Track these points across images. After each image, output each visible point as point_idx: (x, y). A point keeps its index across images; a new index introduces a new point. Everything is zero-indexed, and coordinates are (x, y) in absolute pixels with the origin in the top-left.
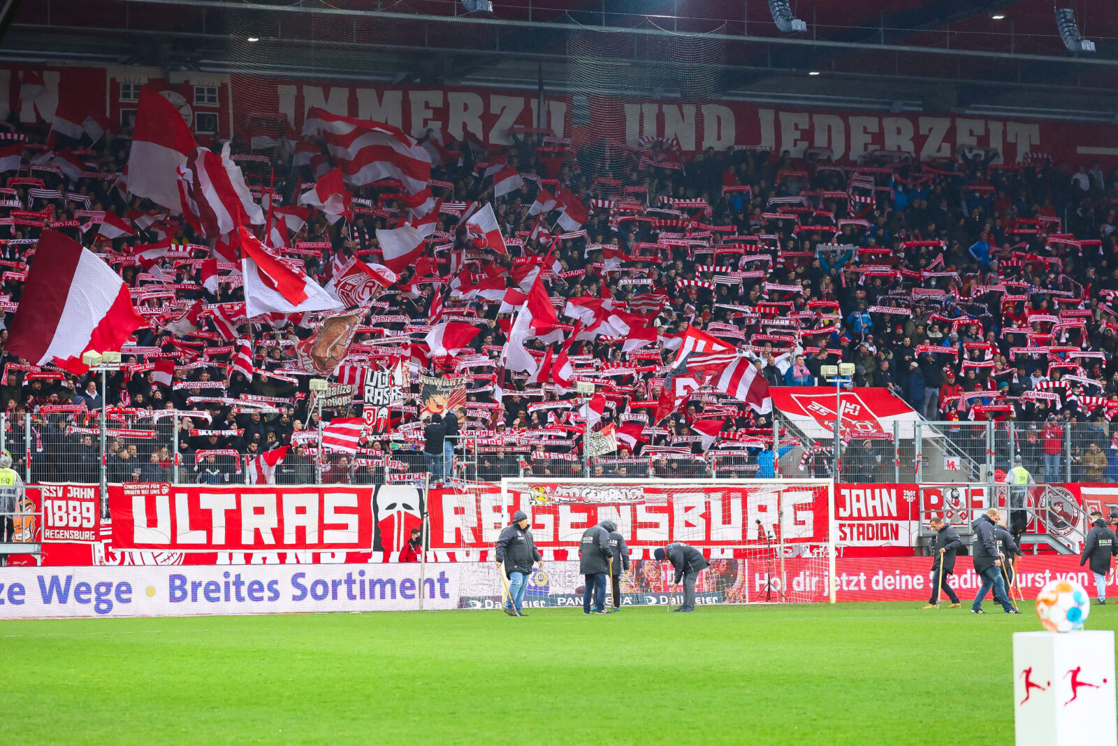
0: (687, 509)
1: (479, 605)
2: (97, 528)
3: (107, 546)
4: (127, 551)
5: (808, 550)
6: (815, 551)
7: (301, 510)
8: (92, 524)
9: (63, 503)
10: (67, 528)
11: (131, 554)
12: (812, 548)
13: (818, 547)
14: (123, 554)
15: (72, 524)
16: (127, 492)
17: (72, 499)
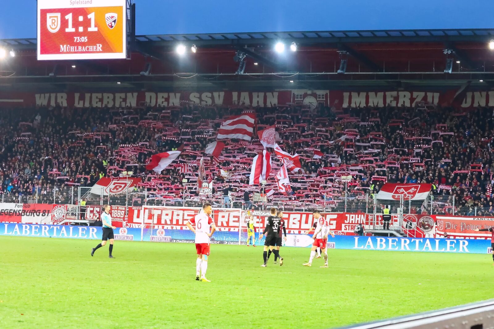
0: (294, 219)
1: (175, 241)
2: (124, 218)
3: (126, 222)
4: (131, 224)
5: (334, 233)
6: (336, 233)
7: (178, 215)
8: (123, 217)
9: (116, 211)
10: (117, 217)
11: (132, 225)
12: (335, 232)
13: (337, 232)
14: (130, 225)
15: (118, 216)
16: (133, 209)
17: (119, 210)
